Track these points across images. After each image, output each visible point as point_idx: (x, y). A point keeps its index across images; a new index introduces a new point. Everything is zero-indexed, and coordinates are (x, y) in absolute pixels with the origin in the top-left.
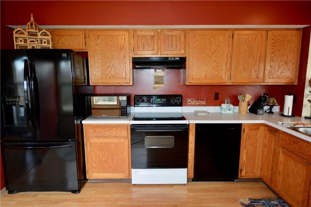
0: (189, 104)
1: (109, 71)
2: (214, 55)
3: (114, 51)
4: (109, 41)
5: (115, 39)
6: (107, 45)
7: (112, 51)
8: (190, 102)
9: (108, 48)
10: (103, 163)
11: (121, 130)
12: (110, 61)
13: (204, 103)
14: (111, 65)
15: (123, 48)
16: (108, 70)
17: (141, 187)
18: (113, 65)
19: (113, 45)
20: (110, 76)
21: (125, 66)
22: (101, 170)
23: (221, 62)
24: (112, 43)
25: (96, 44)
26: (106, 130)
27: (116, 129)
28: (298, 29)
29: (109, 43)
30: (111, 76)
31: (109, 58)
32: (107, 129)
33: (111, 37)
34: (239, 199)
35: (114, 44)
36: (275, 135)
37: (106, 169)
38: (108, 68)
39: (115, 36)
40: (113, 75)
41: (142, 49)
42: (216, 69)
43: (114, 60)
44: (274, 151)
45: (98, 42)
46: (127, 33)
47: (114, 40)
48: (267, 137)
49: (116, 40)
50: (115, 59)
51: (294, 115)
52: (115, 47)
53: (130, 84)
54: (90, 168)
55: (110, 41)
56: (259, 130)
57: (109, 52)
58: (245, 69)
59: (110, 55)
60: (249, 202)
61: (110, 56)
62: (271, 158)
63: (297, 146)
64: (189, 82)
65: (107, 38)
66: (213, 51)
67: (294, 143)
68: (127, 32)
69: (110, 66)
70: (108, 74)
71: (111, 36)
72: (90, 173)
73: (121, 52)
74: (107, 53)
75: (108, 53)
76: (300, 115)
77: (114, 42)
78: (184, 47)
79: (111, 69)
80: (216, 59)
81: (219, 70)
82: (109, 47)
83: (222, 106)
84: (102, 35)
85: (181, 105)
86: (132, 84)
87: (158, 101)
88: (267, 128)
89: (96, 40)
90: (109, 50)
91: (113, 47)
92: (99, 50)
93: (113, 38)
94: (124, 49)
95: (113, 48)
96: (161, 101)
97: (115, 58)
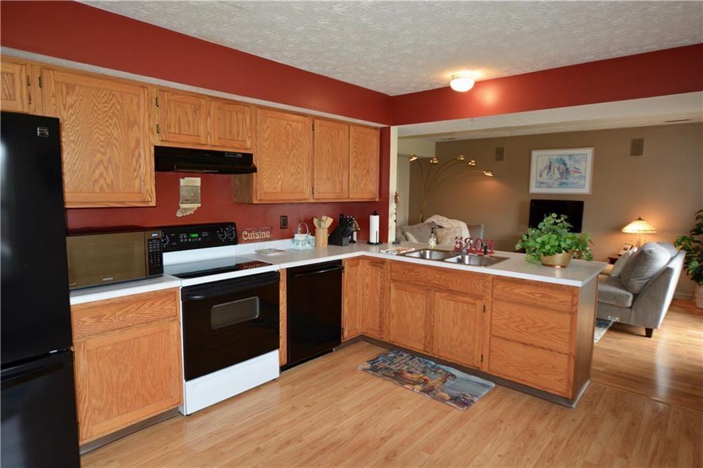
0: (245, 239)
1: (101, 175)
2: (292, 154)
3: (113, 129)
4: (99, 103)
5: (114, 100)
6: (96, 111)
7: (108, 127)
8: (246, 236)
9: (96, 117)
10: (120, 391)
11: (162, 303)
12: (102, 150)
13: (267, 235)
14: (105, 159)
15: (135, 122)
16: (98, 172)
17: (206, 413)
18: (110, 160)
19: (110, 113)
20: (102, 185)
21: (138, 164)
22: (115, 411)
23: (301, 167)
24: (107, 109)
25: (64, 105)
26: (127, 311)
27: (153, 304)
28: (376, 128)
29: (100, 107)
30: (105, 185)
31: (101, 143)
32: (129, 308)
33: (106, 95)
34: (357, 367)
35: (111, 111)
36: (382, 268)
37: (128, 404)
38: (97, 167)
39: (114, 93)
40: (110, 183)
41: (177, 132)
42: (295, 177)
43: (114, 148)
44: (381, 289)
45: (70, 100)
46: (144, 93)
47: (112, 102)
48: (369, 273)
49: (119, 103)
50: (116, 147)
51: (381, 242)
52: (115, 120)
53: (150, 204)
54: (85, 417)
55: (103, 103)
56: (359, 267)
57: (101, 128)
58: (328, 179)
59: (102, 135)
60: (369, 365)
61: (102, 138)
62: (377, 300)
63: (413, 274)
64: (258, 198)
65: (93, 95)
66: (290, 147)
67: (410, 271)
68: (144, 90)
69: (101, 161)
70: (96, 181)
71: (105, 92)
72: (86, 427)
73: (130, 131)
74: (95, 131)
75: (97, 130)
76: (387, 241)
77: (114, 108)
78: (249, 135)
79: (106, 169)
80: (294, 159)
81: (299, 179)
82: (100, 117)
83: (295, 238)
84: (81, 86)
85: (235, 242)
86: (154, 205)
87: (194, 238)
88: (368, 261)
89: (64, 94)
90: (101, 125)
91: (112, 118)
92: (71, 121)
93: (111, 97)
94: (136, 126)
95: (110, 121)
96: (200, 236)
97: (117, 144)
